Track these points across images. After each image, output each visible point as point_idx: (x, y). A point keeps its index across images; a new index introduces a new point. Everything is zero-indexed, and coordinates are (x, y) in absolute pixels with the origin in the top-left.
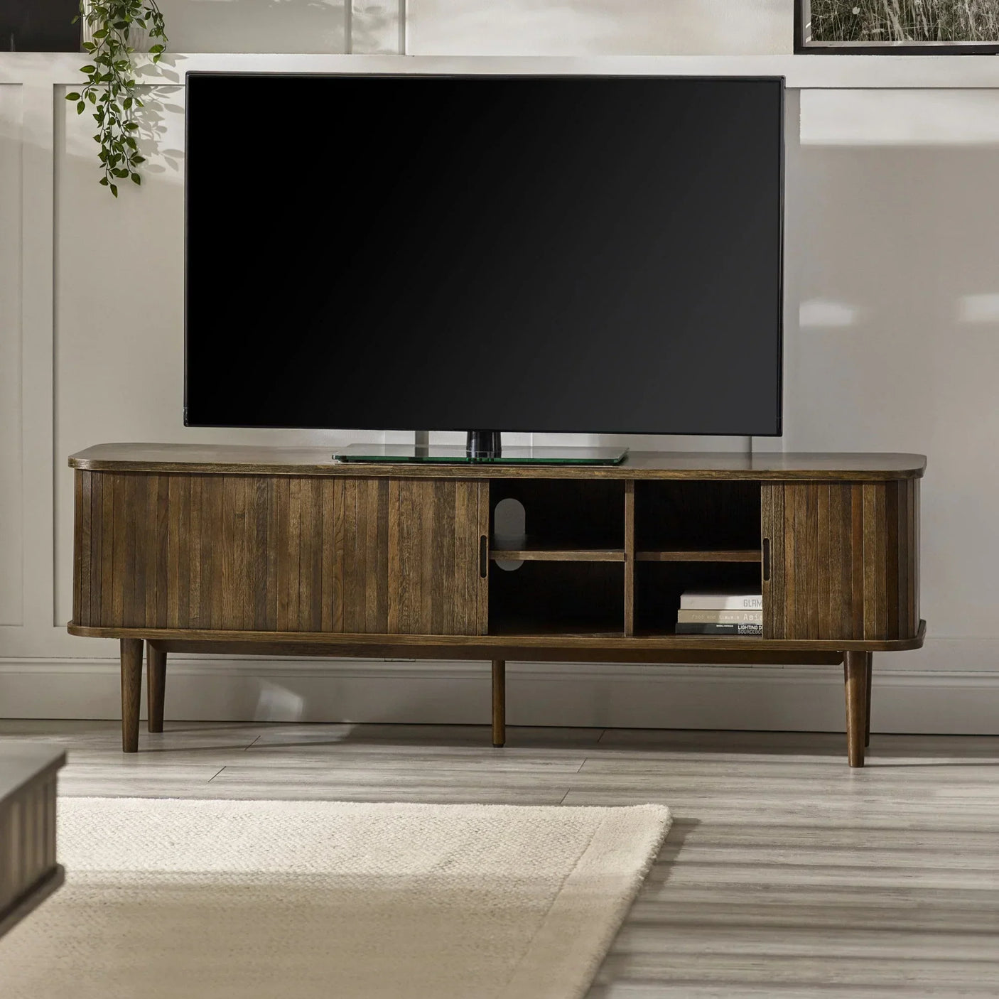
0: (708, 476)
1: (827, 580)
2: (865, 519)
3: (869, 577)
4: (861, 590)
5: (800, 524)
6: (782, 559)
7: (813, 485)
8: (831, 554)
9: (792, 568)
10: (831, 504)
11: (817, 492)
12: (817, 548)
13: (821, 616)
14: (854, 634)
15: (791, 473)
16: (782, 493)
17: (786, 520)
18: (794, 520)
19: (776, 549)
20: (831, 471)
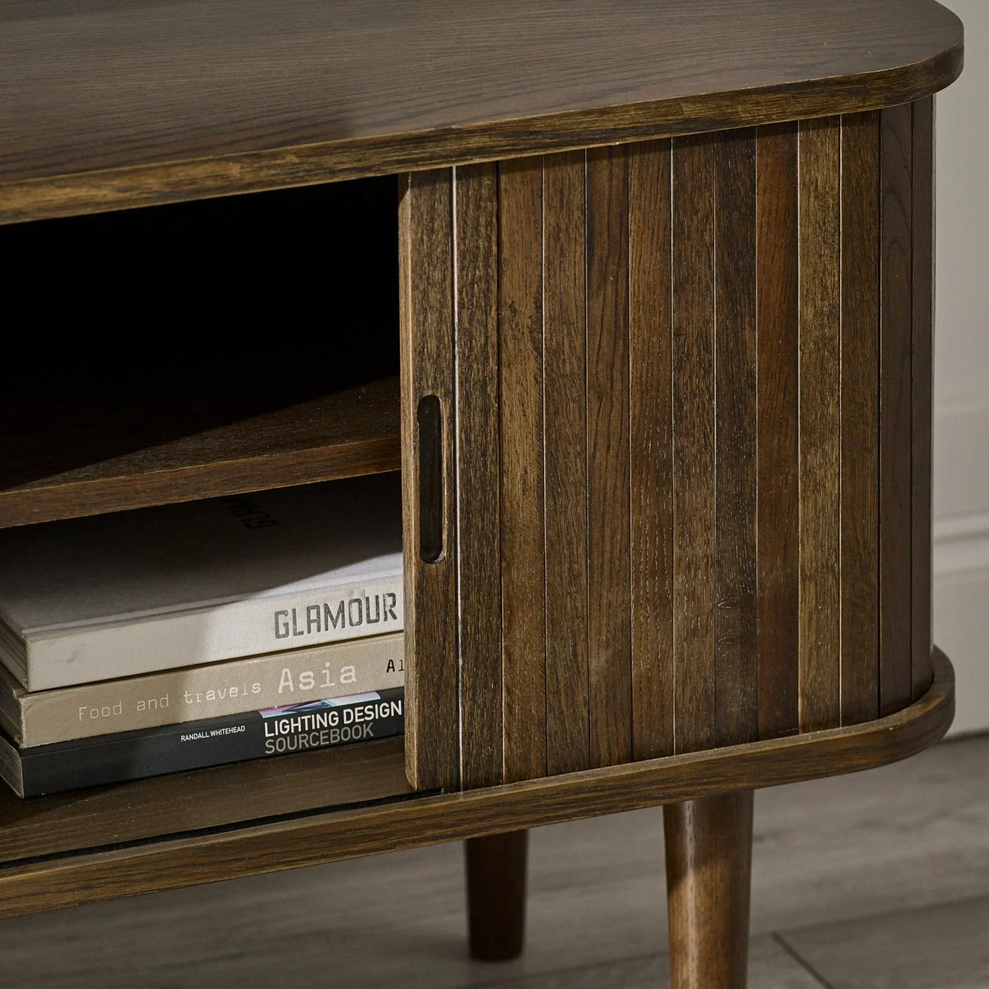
0: (210, 183)
1: (663, 527)
2: (806, 264)
3: (818, 487)
4: (788, 547)
5: (560, 319)
6: (493, 469)
7: (610, 157)
8: (679, 419)
9: (533, 496)
10: (679, 224)
11: (626, 185)
12: (624, 407)
13: (640, 667)
14: (761, 717)
15: (539, 126)
16: (492, 206)
17: (506, 313)
18: (539, 308)
19: (466, 430)
20: (686, 100)
